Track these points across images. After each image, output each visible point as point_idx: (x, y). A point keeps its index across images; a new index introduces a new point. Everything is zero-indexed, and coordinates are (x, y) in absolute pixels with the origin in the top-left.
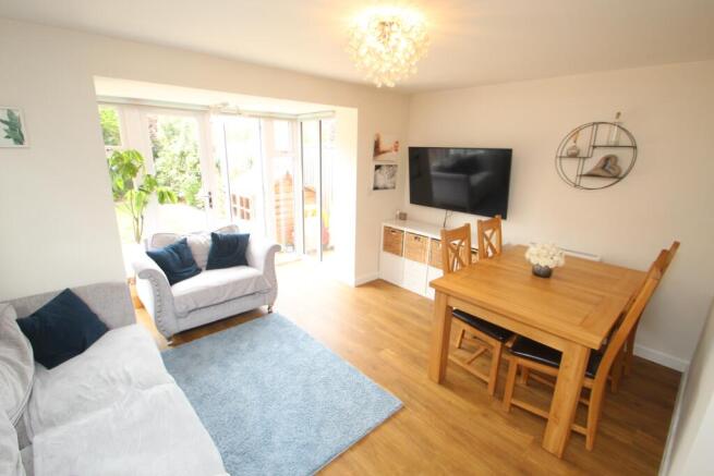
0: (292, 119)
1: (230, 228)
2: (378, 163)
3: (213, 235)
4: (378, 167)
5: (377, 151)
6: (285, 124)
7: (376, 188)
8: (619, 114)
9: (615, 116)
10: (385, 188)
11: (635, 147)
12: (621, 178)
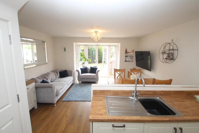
0: (115, 46)
1: (95, 67)
2: (126, 55)
3: (91, 67)
4: (126, 56)
5: (126, 52)
6: (114, 47)
7: (126, 61)
8: (172, 40)
9: (171, 41)
10: (129, 61)
11: (178, 50)
12: (175, 60)
